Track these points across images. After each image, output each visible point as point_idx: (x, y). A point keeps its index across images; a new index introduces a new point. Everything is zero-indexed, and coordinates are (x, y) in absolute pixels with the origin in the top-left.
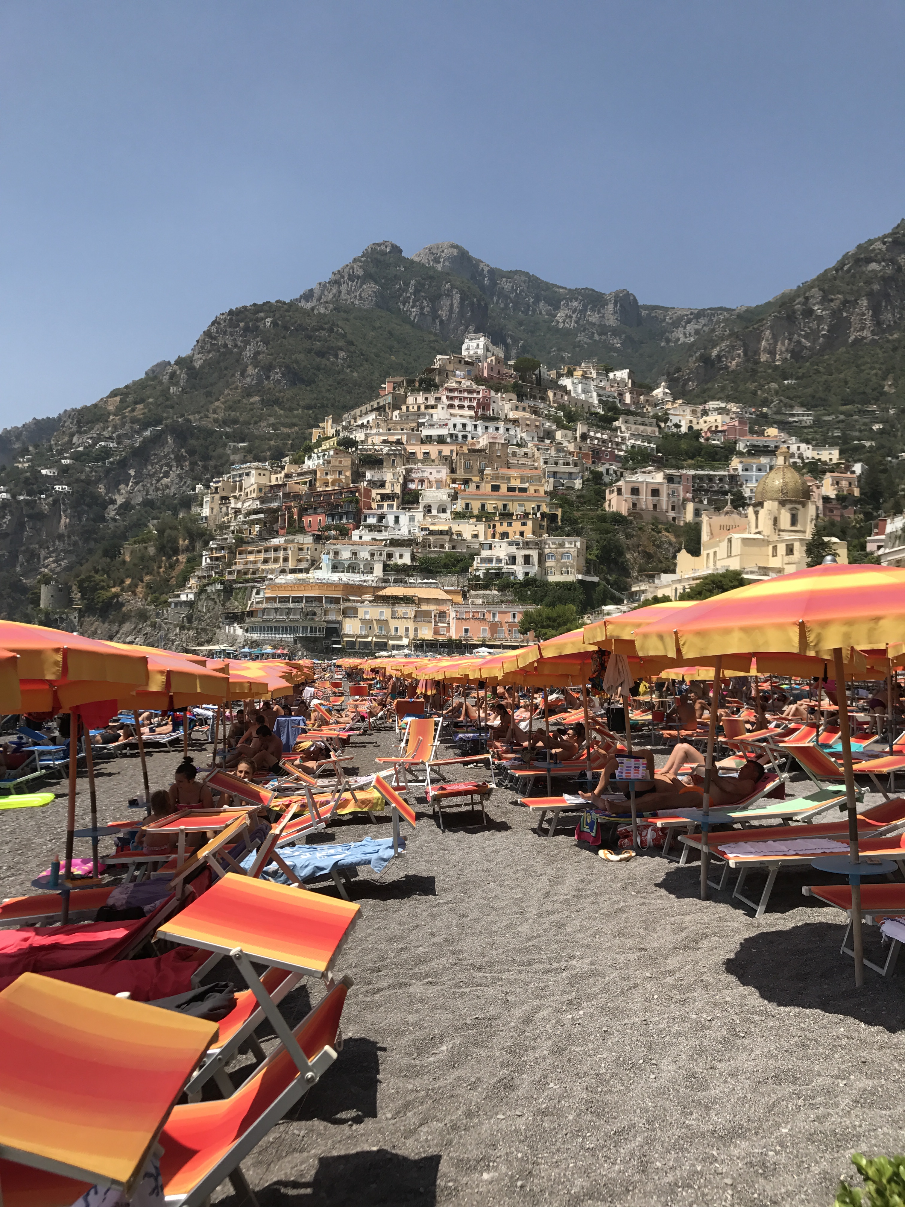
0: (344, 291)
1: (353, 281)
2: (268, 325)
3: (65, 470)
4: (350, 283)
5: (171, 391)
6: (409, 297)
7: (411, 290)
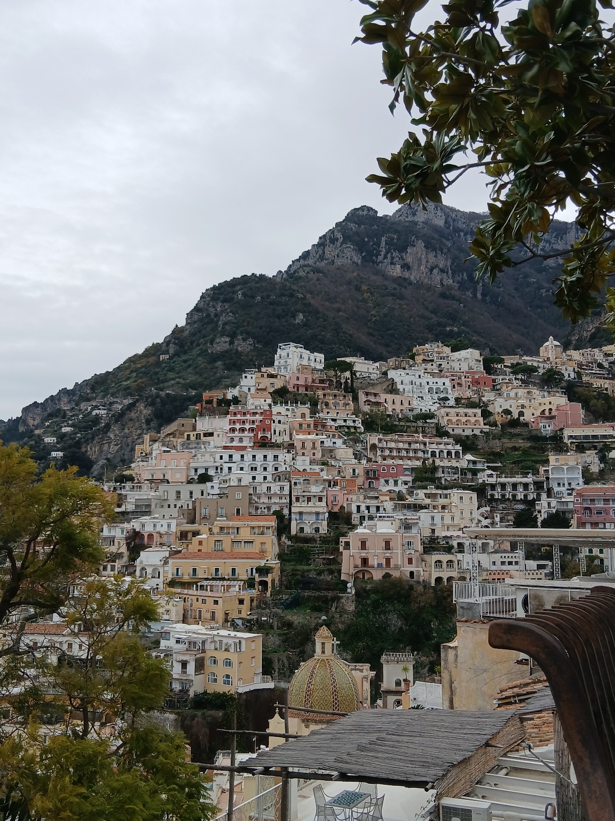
0: (327, 252)
1: (333, 244)
2: (240, 296)
3: (62, 437)
4: (331, 245)
5: (161, 359)
6: (381, 251)
7: (383, 244)
